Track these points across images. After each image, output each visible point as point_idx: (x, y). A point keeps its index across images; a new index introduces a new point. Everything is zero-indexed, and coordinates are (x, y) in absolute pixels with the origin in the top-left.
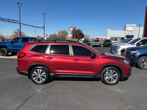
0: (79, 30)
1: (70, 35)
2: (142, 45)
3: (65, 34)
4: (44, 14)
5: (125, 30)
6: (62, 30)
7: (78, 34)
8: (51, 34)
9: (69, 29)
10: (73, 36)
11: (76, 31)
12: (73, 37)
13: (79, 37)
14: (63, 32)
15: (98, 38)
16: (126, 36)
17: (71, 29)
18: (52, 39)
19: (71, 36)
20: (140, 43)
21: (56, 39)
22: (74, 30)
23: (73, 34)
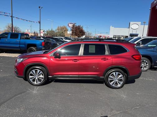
0: (79, 27)
1: (69, 32)
2: (142, 44)
3: (65, 31)
4: (39, 7)
5: (129, 28)
6: (61, 26)
7: (78, 31)
8: (48, 30)
9: (68, 25)
10: (73, 32)
11: (76, 27)
12: (72, 34)
13: (79, 34)
14: (62, 29)
15: (100, 36)
16: (130, 35)
17: (71, 25)
18: (49, 36)
19: (71, 32)
20: (140, 43)
21: (53, 35)
22: (73, 26)
23: (73, 30)
